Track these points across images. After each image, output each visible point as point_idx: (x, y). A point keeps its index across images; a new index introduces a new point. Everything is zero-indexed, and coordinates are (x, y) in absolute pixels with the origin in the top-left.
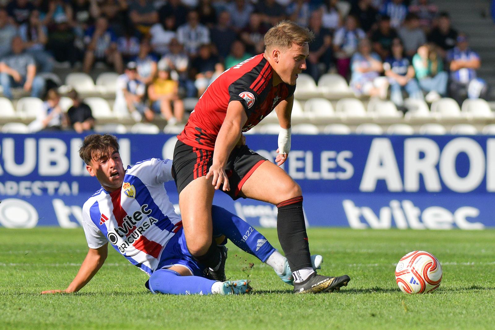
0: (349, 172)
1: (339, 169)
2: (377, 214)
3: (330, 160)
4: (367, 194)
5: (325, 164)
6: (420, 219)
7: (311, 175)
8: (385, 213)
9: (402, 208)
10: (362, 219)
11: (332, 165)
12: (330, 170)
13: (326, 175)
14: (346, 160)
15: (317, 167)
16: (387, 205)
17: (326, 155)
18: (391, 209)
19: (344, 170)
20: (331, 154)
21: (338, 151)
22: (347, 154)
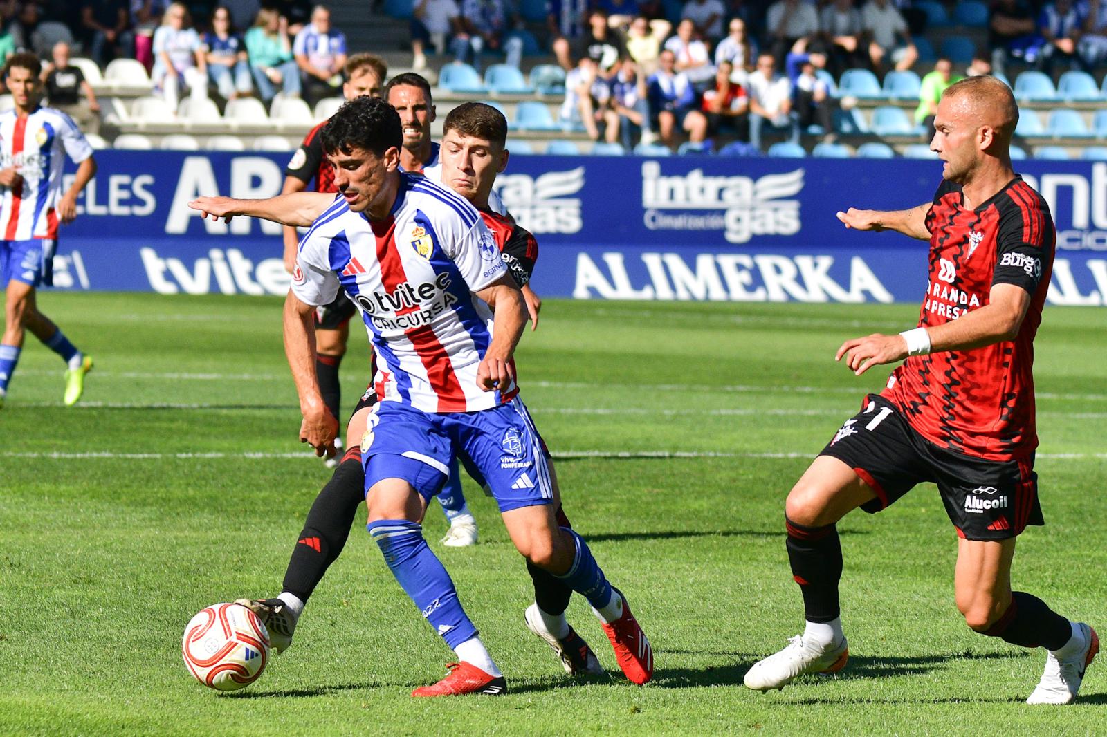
0: (150, 204)
1: (135, 201)
2: (191, 269)
3: (122, 187)
4: (176, 237)
5: (115, 194)
6: (253, 277)
7: (93, 209)
8: (202, 266)
9: (226, 259)
10: (169, 276)
11: (125, 194)
12: (122, 202)
13: (116, 209)
14: (146, 187)
15: (102, 198)
16: (205, 255)
17: (115, 181)
18: (211, 260)
19: (142, 203)
20: (125, 179)
21: (134, 176)
22: (147, 179)
